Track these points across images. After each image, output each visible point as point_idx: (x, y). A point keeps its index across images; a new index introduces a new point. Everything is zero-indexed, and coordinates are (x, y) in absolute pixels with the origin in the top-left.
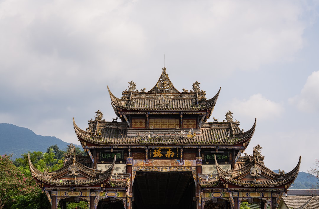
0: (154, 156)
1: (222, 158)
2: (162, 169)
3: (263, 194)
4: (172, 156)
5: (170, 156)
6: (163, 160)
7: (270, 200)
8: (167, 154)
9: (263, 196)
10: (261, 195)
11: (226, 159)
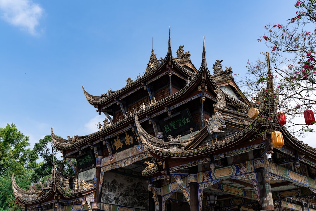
0: (117, 148)
1: (183, 123)
2: (125, 163)
3: (237, 167)
4: (132, 142)
5: (130, 143)
6: (125, 151)
7: (253, 178)
8: (126, 141)
9: (237, 171)
10: (234, 170)
11: (189, 122)
